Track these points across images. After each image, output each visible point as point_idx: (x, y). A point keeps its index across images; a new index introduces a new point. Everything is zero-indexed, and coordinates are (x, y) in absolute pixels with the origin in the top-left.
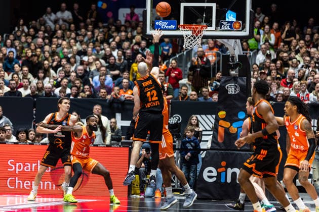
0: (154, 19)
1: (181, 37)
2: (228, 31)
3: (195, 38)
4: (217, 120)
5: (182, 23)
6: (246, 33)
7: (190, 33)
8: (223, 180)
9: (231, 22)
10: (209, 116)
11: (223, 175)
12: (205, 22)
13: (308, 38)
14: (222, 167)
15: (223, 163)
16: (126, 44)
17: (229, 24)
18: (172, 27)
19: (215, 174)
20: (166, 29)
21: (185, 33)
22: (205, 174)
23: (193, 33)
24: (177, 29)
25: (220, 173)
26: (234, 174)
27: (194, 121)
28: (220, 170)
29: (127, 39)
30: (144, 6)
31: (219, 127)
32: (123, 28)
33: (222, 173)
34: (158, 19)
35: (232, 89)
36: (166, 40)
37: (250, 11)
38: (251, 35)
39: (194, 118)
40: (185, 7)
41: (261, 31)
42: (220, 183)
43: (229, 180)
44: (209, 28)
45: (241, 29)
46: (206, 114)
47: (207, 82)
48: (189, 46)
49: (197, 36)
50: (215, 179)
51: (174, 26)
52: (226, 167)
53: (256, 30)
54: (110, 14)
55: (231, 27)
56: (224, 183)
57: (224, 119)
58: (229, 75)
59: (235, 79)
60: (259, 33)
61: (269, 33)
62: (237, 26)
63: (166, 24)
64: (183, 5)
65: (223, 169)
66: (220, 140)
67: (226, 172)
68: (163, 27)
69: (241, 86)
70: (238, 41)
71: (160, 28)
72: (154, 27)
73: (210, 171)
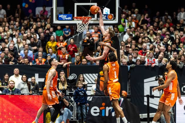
0: (58, 14)
1: (75, 25)
2: (105, 20)
3: (84, 25)
4: (99, 77)
5: (75, 16)
6: (116, 21)
7: (81, 22)
8: (103, 115)
9: (107, 15)
10: (94, 75)
11: (103, 111)
12: (90, 15)
13: (155, 24)
14: (103, 106)
15: (104, 104)
16: (40, 30)
17: (106, 16)
19: (98, 111)
20: (65, 20)
21: (78, 22)
22: (92, 111)
23: (83, 22)
24: (73, 19)
25: (102, 110)
27: (81, 78)
28: (101, 108)
29: (42, 27)
30: (51, 5)
31: (100, 81)
32: (38, 20)
33: (103, 110)
34: (61, 14)
36: (67, 27)
37: (119, 8)
38: (120, 23)
39: (82, 76)
40: (77, 6)
41: (126, 21)
42: (102, 116)
43: (107, 115)
44: (93, 19)
45: (113, 19)
46: (92, 73)
47: (93, 53)
48: (80, 30)
49: (85, 24)
50: (98, 114)
51: (71, 18)
52: (105, 106)
53: (123, 20)
54: (30, 11)
55: (106, 18)
56: (104, 116)
60: (125, 22)
61: (131, 21)
62: (110, 17)
63: (66, 16)
64: (76, 4)
65: (103, 108)
66: (101, 89)
67: (105, 109)
68: (64, 18)
70: (112, 26)
71: (61, 19)
72: (58, 18)
73: (95, 109)
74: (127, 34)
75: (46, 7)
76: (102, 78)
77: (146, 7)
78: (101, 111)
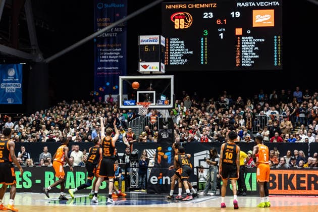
0: (123, 100)
1: (138, 109)
2: (162, 105)
4: (157, 152)
5: (138, 102)
6: (171, 106)
7: (142, 107)
8: (161, 183)
9: (164, 101)
10: (153, 150)
11: (161, 180)
12: (150, 101)
13: (203, 108)
14: (160, 176)
15: (161, 174)
16: (109, 113)
18: (133, 104)
19: (156, 180)
20: (130, 105)
21: (139, 107)
22: (152, 180)
24: (135, 105)
26: (166, 180)
27: (144, 153)
28: (159, 178)
29: (109, 111)
30: (118, 93)
32: (107, 105)
34: (125, 100)
35: (164, 136)
36: (130, 111)
37: (173, 95)
38: (174, 107)
39: (144, 152)
40: (139, 94)
41: (179, 106)
42: (160, 185)
43: (164, 183)
44: (152, 104)
45: (168, 104)
46: (151, 149)
48: (141, 114)
50: (156, 182)
52: (163, 176)
53: (176, 105)
54: (100, 98)
55: (163, 103)
57: (160, 151)
58: (162, 128)
59: (166, 130)
60: (177, 107)
61: (183, 106)
62: (166, 102)
63: (130, 102)
64: (138, 92)
65: (161, 177)
66: (159, 162)
67: (162, 178)
68: (128, 104)
69: (169, 134)
70: (167, 110)
71: (126, 105)
72: (123, 104)
73: (154, 179)
74: (179, 116)
75: (112, 94)
76: (159, 153)
77: (195, 94)
78: (159, 180)
